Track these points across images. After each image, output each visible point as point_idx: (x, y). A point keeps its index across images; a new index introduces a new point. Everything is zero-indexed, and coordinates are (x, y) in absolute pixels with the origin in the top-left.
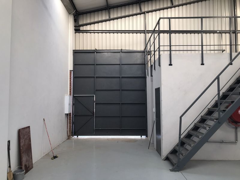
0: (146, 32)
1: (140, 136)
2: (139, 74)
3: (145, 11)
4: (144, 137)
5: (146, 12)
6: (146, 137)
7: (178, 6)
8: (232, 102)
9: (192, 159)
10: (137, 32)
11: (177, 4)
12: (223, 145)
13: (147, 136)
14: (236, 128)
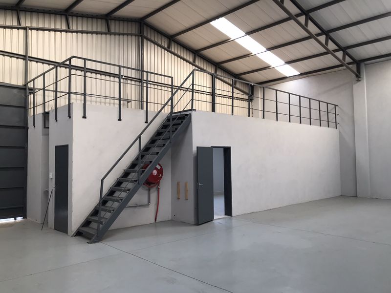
0: (28, 58)
1: (14, 219)
2: (15, 121)
3: (27, 27)
4: (19, 219)
5: (28, 29)
6: (23, 218)
7: (77, 32)
8: (151, 162)
9: (110, 229)
10: (11, 55)
11: (74, 28)
12: (136, 209)
13: (25, 217)
14: (149, 190)
